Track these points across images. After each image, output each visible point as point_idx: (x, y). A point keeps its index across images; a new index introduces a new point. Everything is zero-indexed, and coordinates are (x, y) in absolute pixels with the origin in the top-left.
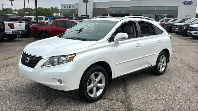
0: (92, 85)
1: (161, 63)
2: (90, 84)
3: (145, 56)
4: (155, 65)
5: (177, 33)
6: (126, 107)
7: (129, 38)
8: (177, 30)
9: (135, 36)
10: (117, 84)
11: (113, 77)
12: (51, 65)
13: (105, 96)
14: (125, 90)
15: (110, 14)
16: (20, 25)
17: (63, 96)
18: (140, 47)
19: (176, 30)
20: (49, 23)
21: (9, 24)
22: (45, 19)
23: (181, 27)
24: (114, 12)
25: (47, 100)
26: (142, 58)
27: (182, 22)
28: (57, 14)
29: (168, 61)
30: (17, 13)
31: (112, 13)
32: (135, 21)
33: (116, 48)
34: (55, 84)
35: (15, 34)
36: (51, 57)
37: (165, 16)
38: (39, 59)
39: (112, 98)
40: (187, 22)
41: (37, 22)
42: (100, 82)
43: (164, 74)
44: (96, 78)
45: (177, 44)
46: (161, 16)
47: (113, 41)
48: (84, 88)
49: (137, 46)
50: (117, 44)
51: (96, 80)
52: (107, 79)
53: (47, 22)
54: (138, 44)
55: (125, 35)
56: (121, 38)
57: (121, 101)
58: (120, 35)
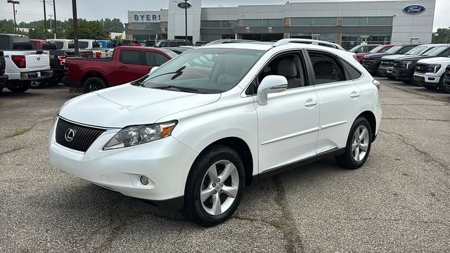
0: (211, 188)
1: (357, 141)
2: (206, 186)
3: (323, 127)
4: (345, 146)
5: (391, 77)
6: (285, 236)
7: (290, 86)
8: (390, 70)
9: (303, 83)
10: (262, 189)
11: (255, 173)
12: (122, 145)
13: (238, 212)
14: (280, 199)
15: (239, 34)
16: (39, 59)
17: (146, 213)
18: (312, 107)
19: (388, 72)
20: (103, 55)
21: (13, 57)
22: (94, 46)
23: (399, 64)
24: (248, 30)
25: (112, 221)
26: (318, 130)
27: (402, 54)
28: (119, 34)
29: (372, 137)
30: (26, 30)
31: (243, 32)
32: (301, 51)
33: (260, 109)
34: (132, 186)
35: (27, 78)
36: (123, 129)
37: (364, 40)
38: (97, 132)
39: (253, 218)
40: (412, 53)
41: (76, 53)
42: (228, 182)
43: (365, 167)
44: (218, 175)
45: (390, 101)
46: (355, 39)
47: (255, 92)
48: (195, 194)
49: (307, 104)
50: (264, 100)
51: (220, 177)
52: (244, 176)
53: (99, 51)
54: (308, 101)
55: (282, 80)
56: (273, 88)
57: (273, 224)
58: (270, 80)
